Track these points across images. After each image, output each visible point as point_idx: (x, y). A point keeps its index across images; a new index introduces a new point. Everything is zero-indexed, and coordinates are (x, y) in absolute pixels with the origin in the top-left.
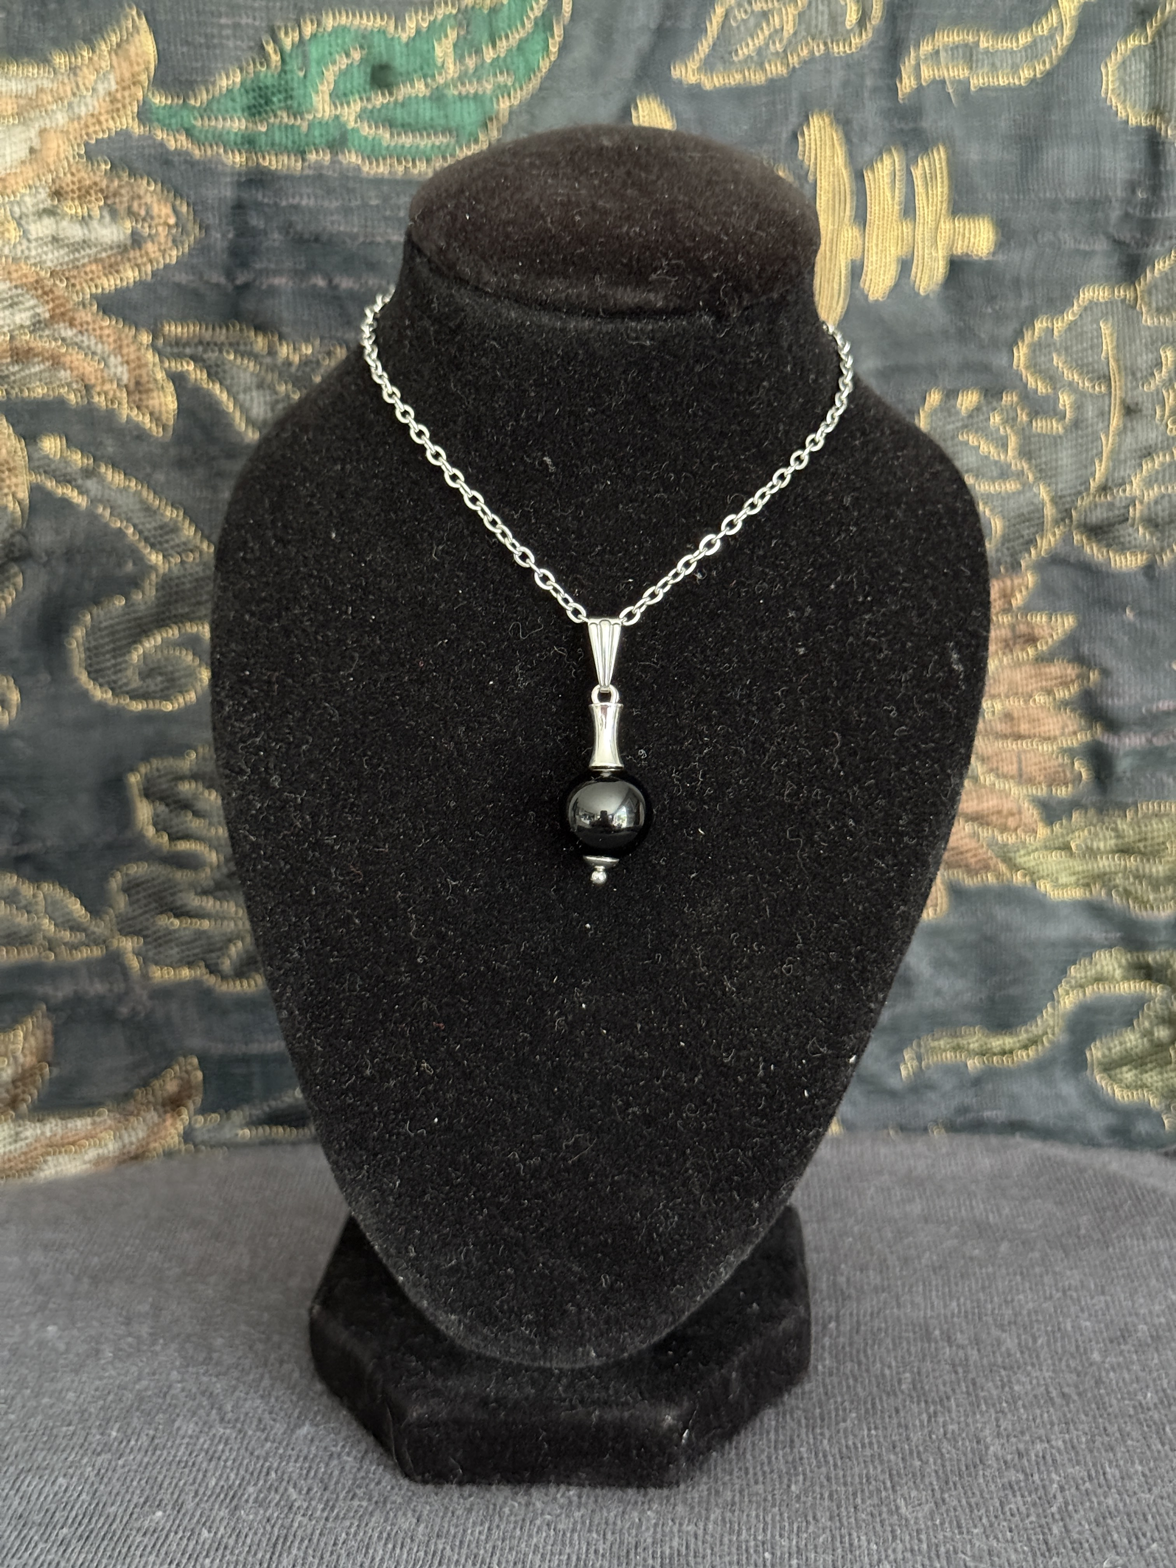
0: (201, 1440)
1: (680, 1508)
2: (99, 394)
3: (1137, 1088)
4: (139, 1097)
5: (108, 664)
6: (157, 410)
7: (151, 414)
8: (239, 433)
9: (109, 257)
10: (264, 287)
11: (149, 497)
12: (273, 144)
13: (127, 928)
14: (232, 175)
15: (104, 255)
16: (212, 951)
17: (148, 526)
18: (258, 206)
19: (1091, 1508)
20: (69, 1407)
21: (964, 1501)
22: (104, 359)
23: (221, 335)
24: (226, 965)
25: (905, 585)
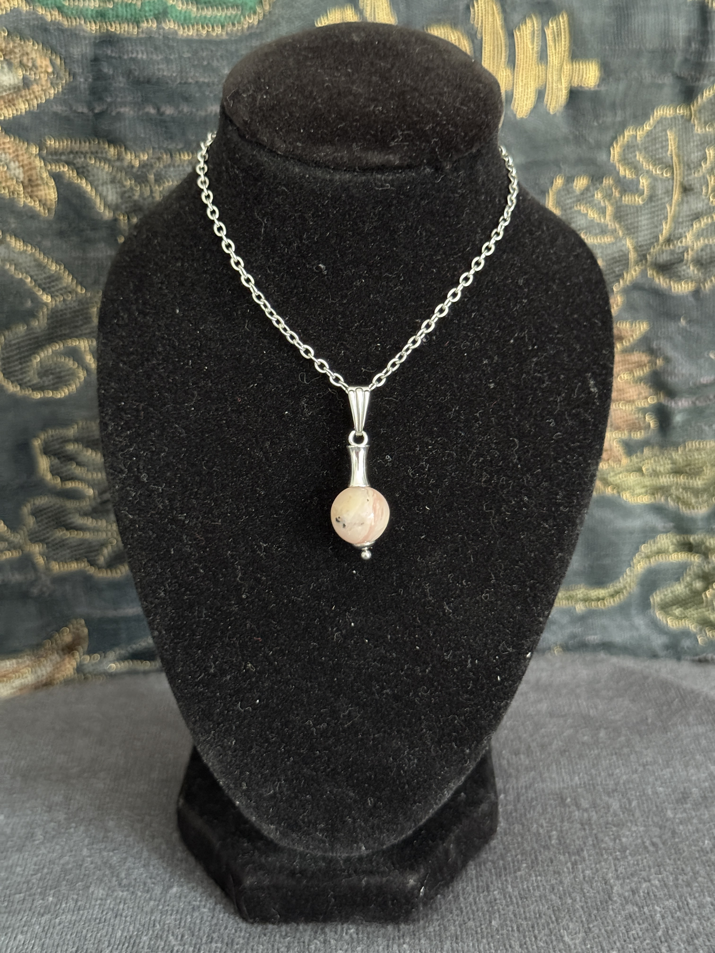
0: (109, 901)
1: (423, 941)
2: (4, 188)
3: (681, 619)
4: (47, 647)
5: (17, 368)
6: (43, 198)
7: (40, 201)
8: (99, 213)
9: (8, 95)
10: (114, 114)
11: (41, 257)
12: (117, 16)
13: (34, 538)
14: (90, 39)
15: (4, 94)
16: (91, 552)
17: (40, 277)
18: (109, 58)
19: (683, 931)
20: (19, 879)
21: (603, 931)
22: (7, 165)
23: (86, 147)
24: (101, 560)
25: (559, 336)
